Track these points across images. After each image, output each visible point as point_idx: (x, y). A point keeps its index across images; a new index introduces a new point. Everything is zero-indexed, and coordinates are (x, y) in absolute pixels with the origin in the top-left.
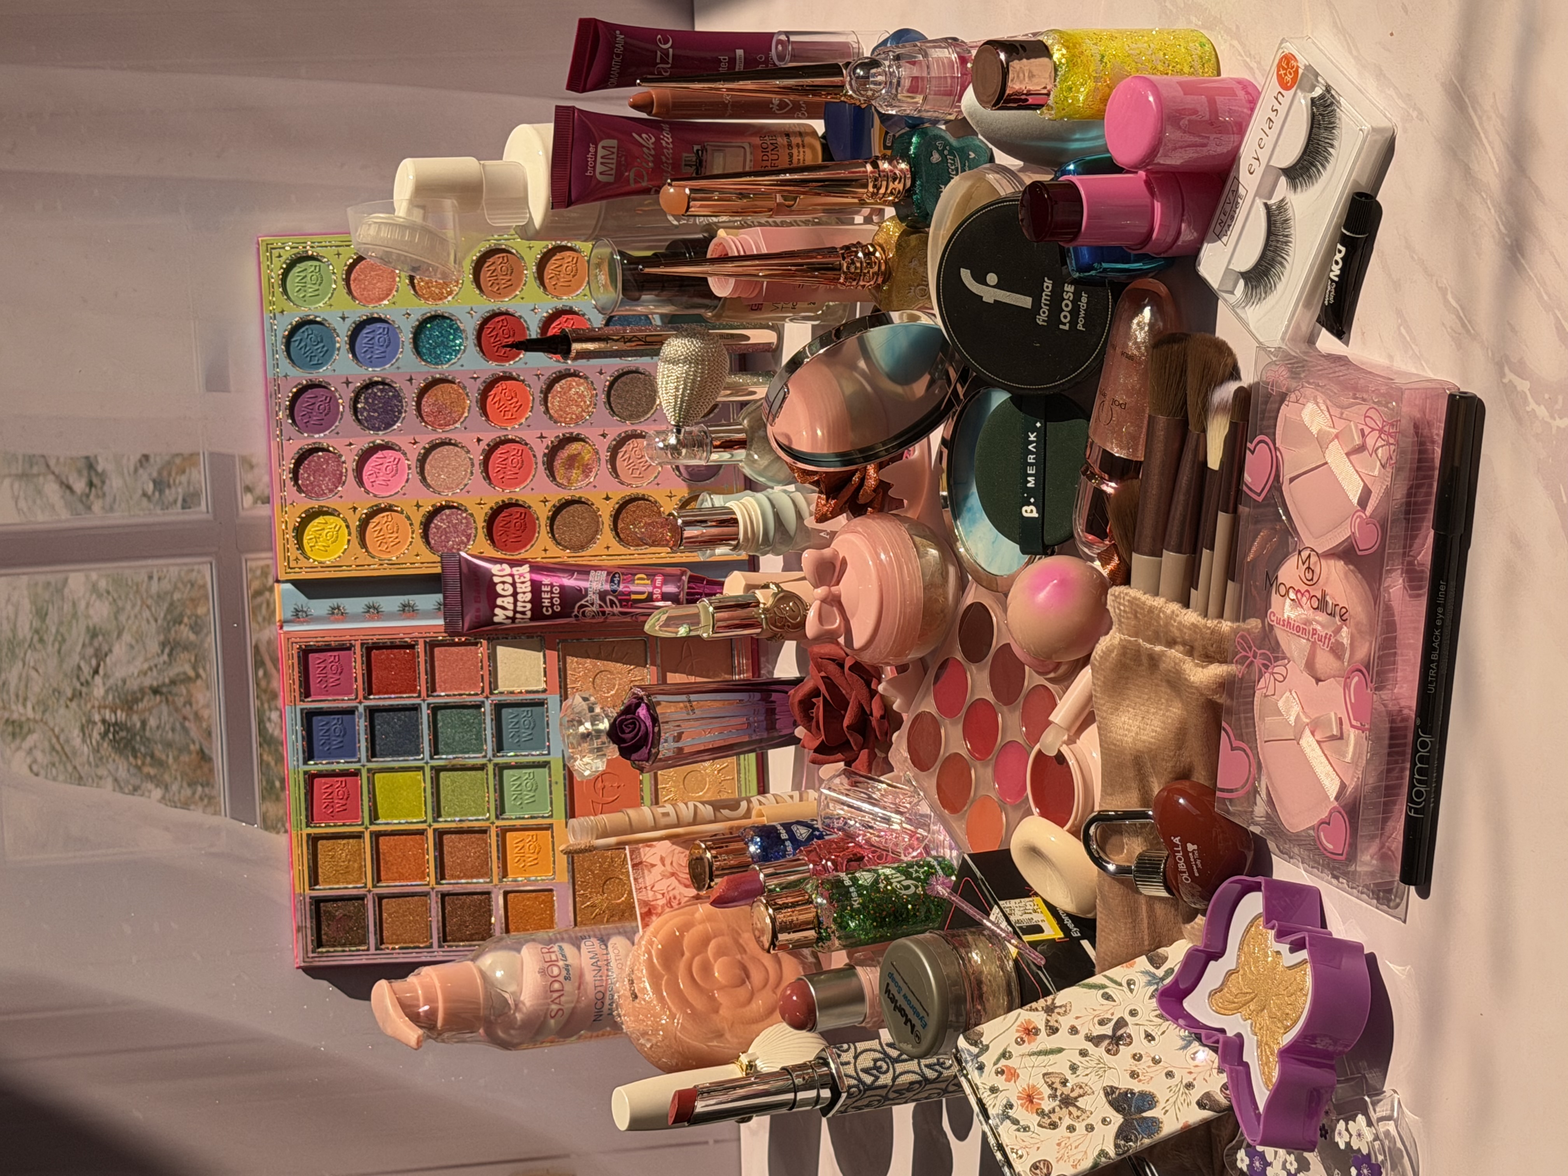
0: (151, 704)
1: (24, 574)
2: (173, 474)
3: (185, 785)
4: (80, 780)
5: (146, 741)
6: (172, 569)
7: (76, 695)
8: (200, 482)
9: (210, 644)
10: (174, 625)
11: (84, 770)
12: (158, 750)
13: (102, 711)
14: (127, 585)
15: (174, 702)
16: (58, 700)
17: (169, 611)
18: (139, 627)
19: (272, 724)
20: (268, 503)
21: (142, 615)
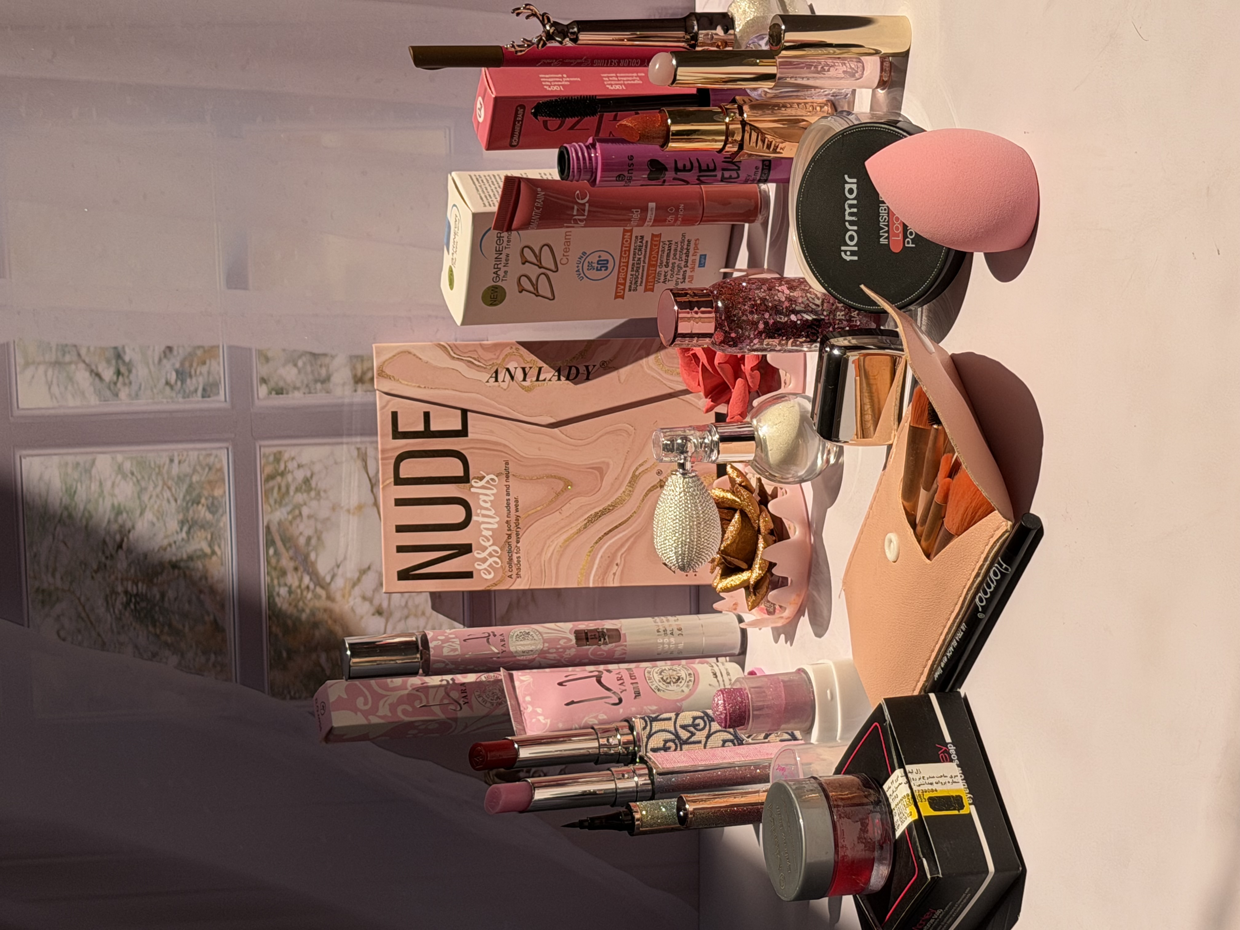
0: (169, 578)
1: (55, 454)
2: (195, 365)
3: (199, 653)
4: (103, 646)
5: (164, 612)
6: (191, 453)
7: (101, 568)
8: (218, 373)
9: (225, 524)
10: (192, 505)
11: (107, 637)
12: (176, 620)
13: (125, 583)
14: (150, 465)
15: (191, 576)
16: (84, 572)
17: (188, 492)
18: (160, 506)
19: (281, 599)
20: (282, 394)
21: (163, 496)
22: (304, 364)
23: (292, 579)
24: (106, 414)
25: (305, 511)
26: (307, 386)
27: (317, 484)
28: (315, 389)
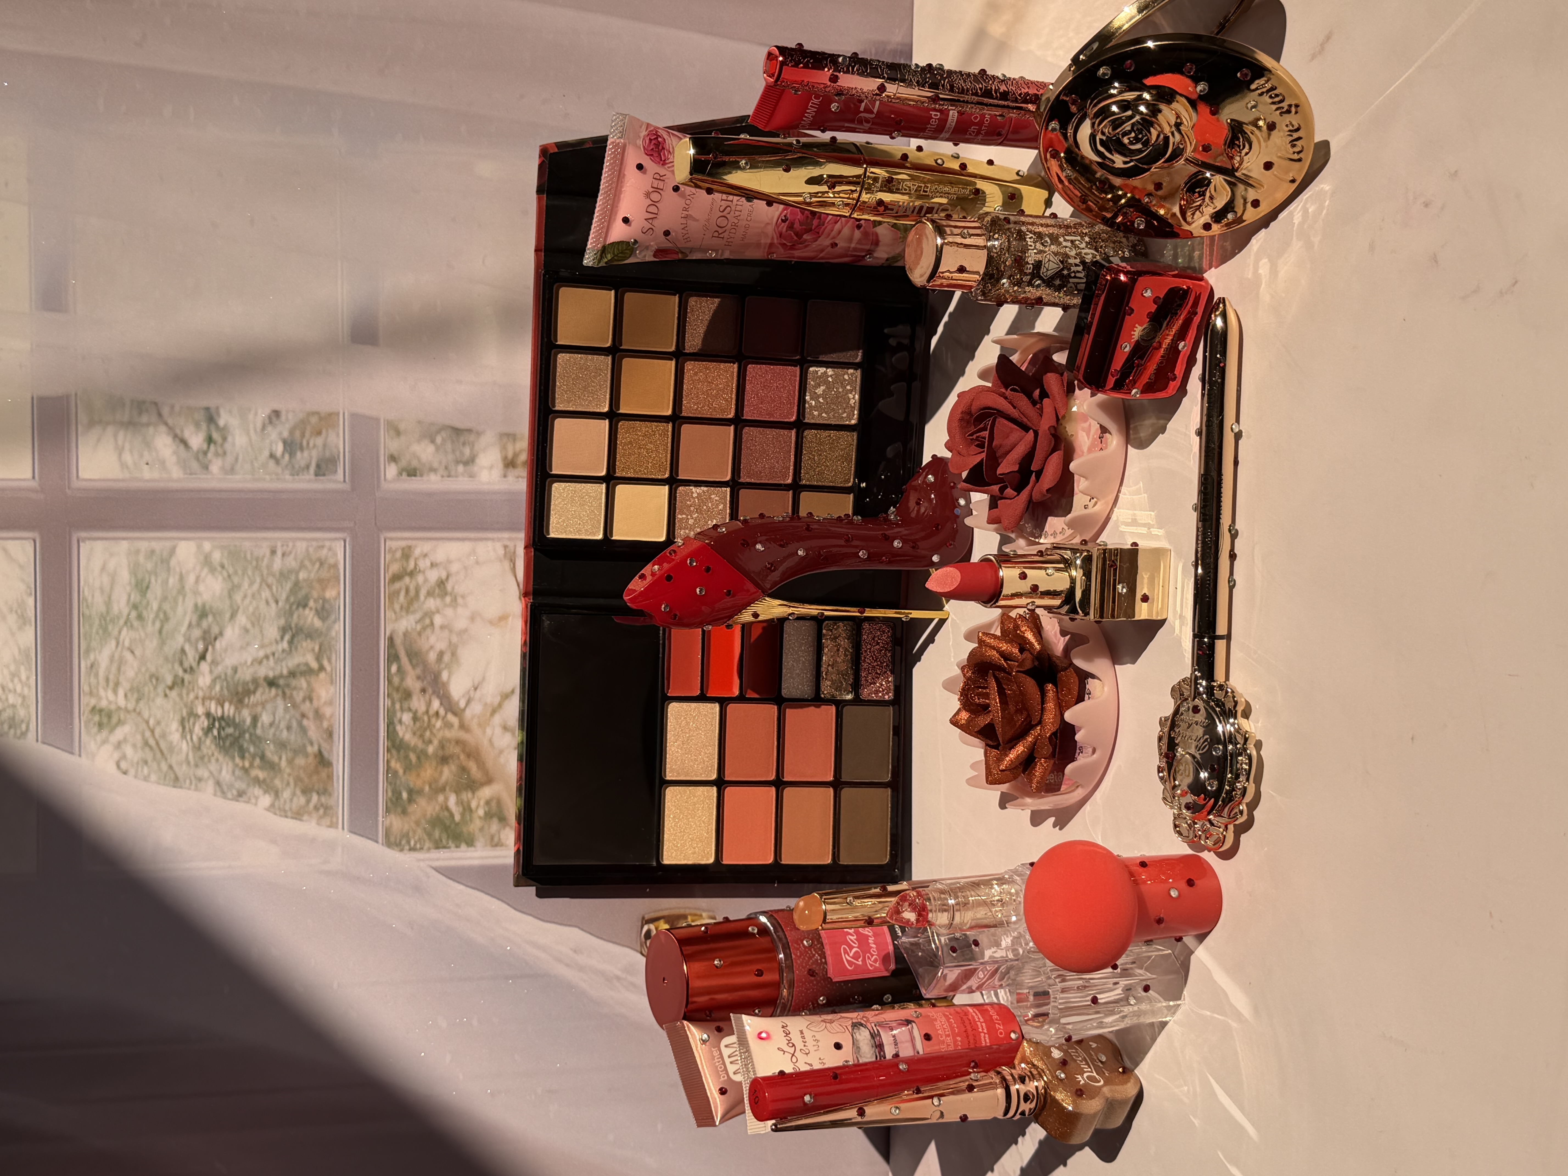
0: (264, 698)
1: (124, 539)
2: (307, 434)
3: (298, 792)
4: (176, 782)
5: (256, 740)
6: (298, 544)
7: (178, 683)
8: (337, 447)
9: (338, 633)
10: (298, 608)
11: (182, 771)
12: (270, 751)
13: (207, 703)
14: (245, 557)
15: (291, 696)
16: (155, 688)
17: (293, 592)
18: (257, 608)
19: (404, 728)
20: (415, 476)
21: (260, 595)
22: (444, 440)
23: (418, 703)
24: (191, 491)
25: (438, 620)
26: (446, 468)
27: (453, 588)
28: (456, 470)
